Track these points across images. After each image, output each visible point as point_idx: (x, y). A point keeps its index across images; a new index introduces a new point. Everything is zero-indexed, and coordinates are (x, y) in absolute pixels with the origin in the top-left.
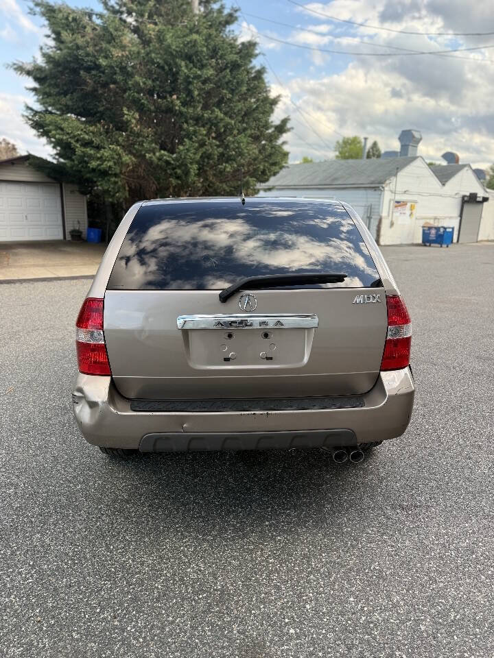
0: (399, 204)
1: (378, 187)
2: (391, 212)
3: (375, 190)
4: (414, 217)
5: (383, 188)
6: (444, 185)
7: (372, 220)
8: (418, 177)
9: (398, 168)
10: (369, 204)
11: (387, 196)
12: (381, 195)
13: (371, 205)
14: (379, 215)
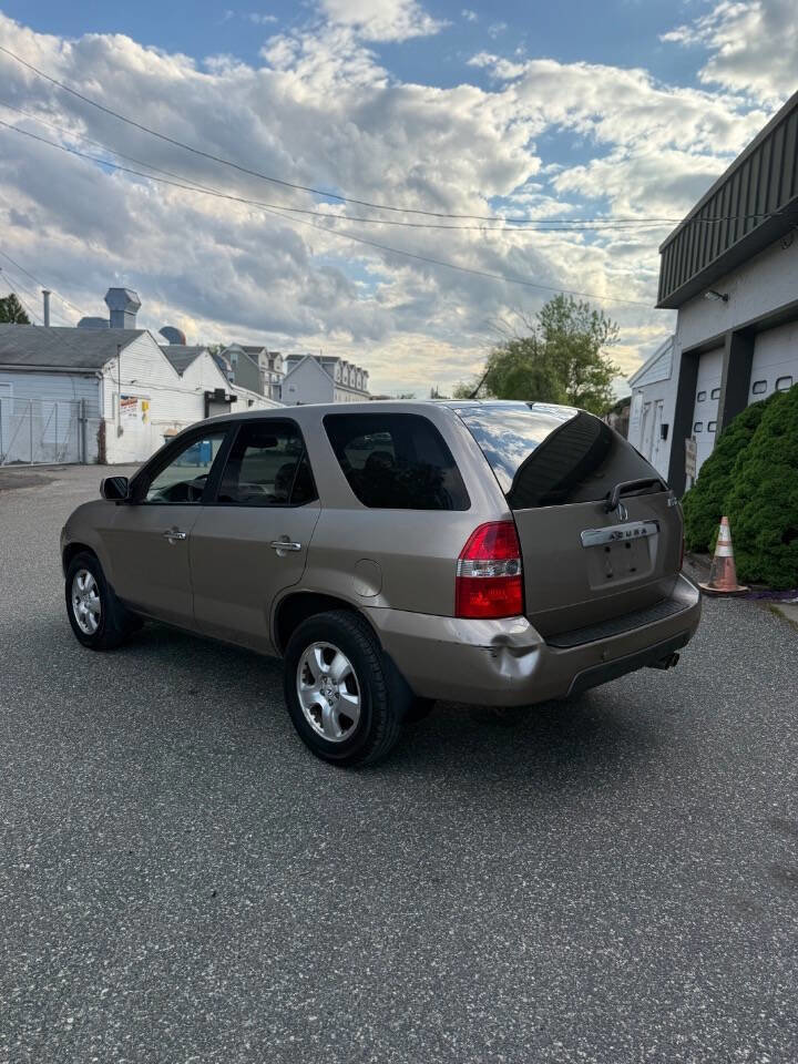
0: (127, 400)
1: (94, 373)
2: (116, 412)
3: (87, 378)
4: (148, 422)
5: (101, 374)
6: (181, 375)
7: (88, 424)
8: (147, 361)
9: (119, 346)
10: (79, 398)
11: (108, 387)
12: (98, 385)
13: (84, 401)
14: (100, 417)
